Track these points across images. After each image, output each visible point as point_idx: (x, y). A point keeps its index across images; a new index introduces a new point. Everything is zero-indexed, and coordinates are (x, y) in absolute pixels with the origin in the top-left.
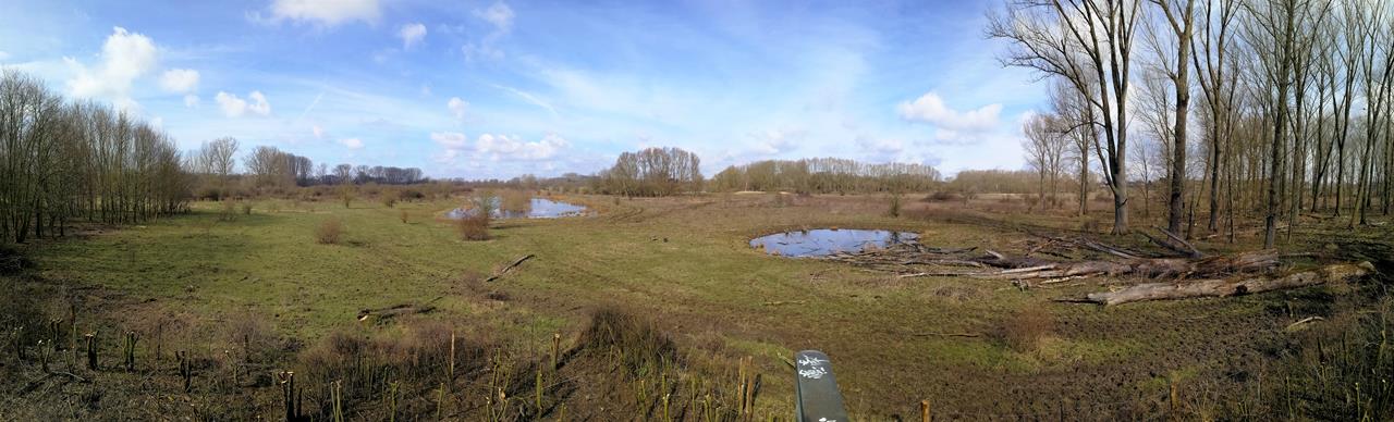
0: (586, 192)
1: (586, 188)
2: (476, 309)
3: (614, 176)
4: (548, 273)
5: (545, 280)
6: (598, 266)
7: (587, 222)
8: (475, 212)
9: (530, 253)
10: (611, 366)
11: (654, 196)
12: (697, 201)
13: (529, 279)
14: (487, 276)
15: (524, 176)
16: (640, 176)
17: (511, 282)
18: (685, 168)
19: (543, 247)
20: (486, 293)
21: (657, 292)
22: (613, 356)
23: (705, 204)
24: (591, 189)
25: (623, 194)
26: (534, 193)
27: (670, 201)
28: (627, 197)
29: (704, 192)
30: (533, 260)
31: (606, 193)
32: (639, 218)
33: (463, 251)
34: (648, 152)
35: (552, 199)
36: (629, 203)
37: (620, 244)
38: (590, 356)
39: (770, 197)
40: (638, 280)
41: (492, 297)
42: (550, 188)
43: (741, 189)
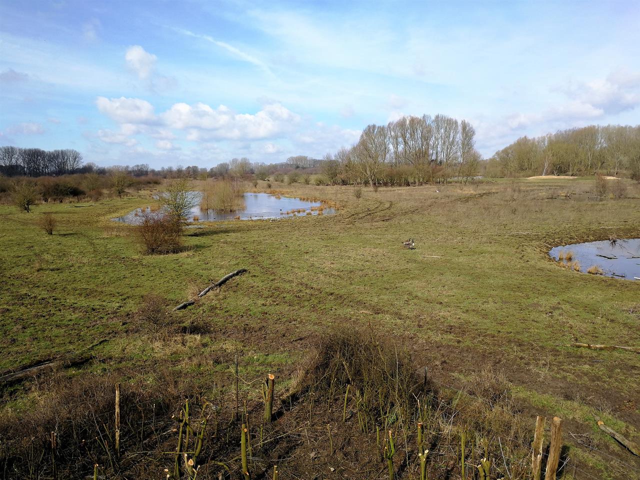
0: (320, 183)
1: (319, 176)
2: (159, 351)
3: (355, 160)
4: (266, 293)
5: (260, 302)
6: (332, 280)
7: (321, 222)
8: (161, 214)
9: (241, 268)
10: (345, 414)
11: (408, 185)
12: (469, 191)
13: (239, 302)
14: (178, 302)
15: (235, 161)
16: (390, 157)
17: (213, 308)
18: (452, 143)
19: (260, 259)
20: (175, 326)
21: (410, 315)
22: (349, 400)
23: (481, 196)
24: (325, 178)
25: (366, 183)
26: (248, 185)
27: (431, 191)
28: (371, 188)
29: (479, 178)
30: (244, 277)
31: (344, 183)
32: (388, 215)
33: (144, 270)
34: (401, 124)
35: (273, 193)
36: (374, 195)
37: (361, 251)
38: (317, 402)
39: (587, 184)
40: (386, 297)
41: (184, 330)
42: (272, 178)
43: (537, 172)
